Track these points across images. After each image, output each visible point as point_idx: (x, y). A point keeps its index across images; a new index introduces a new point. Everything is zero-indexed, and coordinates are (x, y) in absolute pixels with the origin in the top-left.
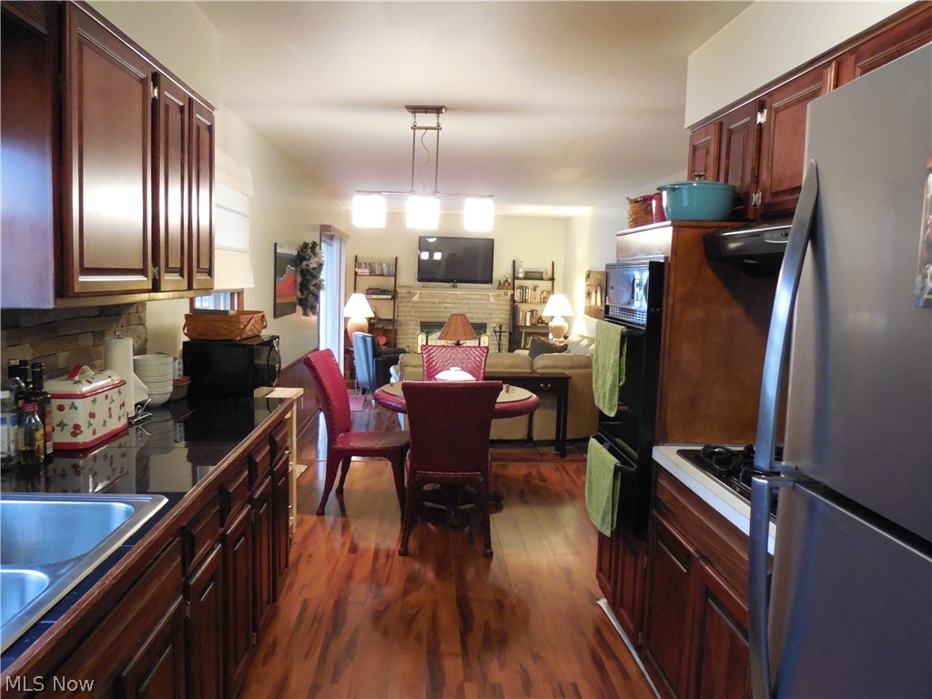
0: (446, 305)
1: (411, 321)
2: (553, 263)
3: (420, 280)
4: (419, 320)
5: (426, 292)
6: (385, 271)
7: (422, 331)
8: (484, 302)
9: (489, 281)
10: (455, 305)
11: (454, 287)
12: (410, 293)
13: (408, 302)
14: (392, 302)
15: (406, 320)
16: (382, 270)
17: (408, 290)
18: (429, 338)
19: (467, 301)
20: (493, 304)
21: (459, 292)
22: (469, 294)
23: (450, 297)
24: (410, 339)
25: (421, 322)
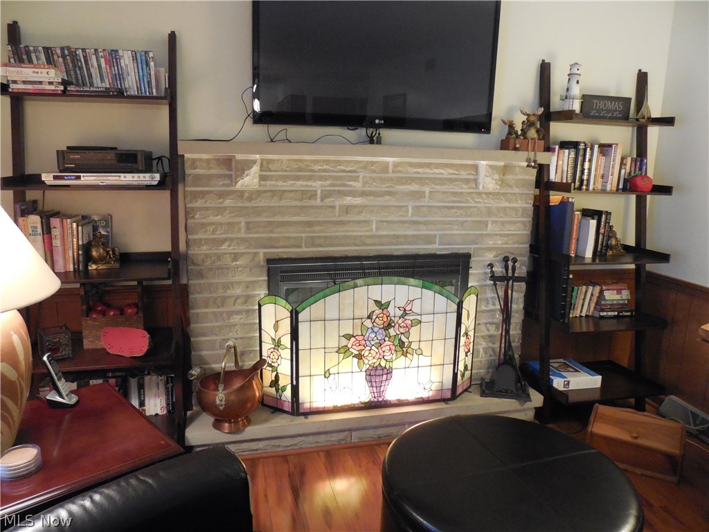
0: (348, 200)
1: (236, 257)
2: (642, 74)
4: (262, 253)
5: (282, 157)
6: (131, 83)
7: (273, 291)
8: (465, 188)
10: (380, 201)
11: (371, 141)
12: (228, 162)
13: (222, 195)
14: (166, 195)
15: (219, 257)
16: (119, 76)
17: (223, 152)
18: (301, 316)
19: (414, 187)
20: (488, 194)
21: (391, 160)
22: (420, 165)
23: (361, 175)
24: (236, 319)
25: (269, 261)
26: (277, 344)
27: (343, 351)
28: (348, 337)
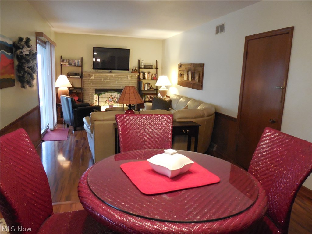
0: (107, 81)
1: (90, 88)
2: (157, 61)
3: (94, 69)
4: (94, 88)
5: (97, 74)
6: (77, 64)
7: (96, 93)
8: (125, 79)
9: (127, 69)
10: (112, 81)
11: (111, 72)
12: (89, 75)
13: (88, 79)
14: (81, 79)
15: (88, 88)
16: (75, 63)
17: (89, 73)
18: (99, 97)
19: (117, 79)
20: (129, 80)
21: (113, 75)
22: (118, 76)
23: (109, 77)
24: (90, 98)
25: (95, 89)
26: (96, 101)
27: (106, 102)
28: (106, 100)
